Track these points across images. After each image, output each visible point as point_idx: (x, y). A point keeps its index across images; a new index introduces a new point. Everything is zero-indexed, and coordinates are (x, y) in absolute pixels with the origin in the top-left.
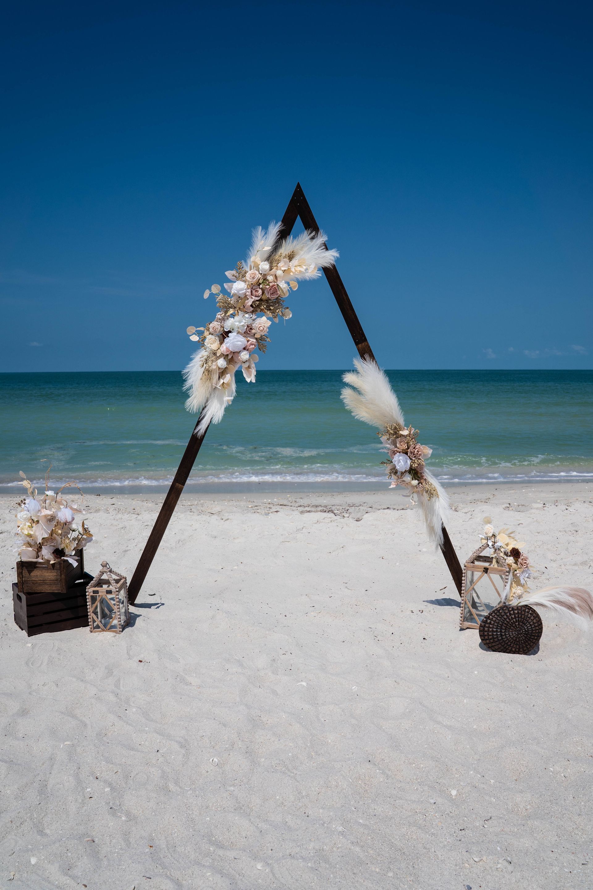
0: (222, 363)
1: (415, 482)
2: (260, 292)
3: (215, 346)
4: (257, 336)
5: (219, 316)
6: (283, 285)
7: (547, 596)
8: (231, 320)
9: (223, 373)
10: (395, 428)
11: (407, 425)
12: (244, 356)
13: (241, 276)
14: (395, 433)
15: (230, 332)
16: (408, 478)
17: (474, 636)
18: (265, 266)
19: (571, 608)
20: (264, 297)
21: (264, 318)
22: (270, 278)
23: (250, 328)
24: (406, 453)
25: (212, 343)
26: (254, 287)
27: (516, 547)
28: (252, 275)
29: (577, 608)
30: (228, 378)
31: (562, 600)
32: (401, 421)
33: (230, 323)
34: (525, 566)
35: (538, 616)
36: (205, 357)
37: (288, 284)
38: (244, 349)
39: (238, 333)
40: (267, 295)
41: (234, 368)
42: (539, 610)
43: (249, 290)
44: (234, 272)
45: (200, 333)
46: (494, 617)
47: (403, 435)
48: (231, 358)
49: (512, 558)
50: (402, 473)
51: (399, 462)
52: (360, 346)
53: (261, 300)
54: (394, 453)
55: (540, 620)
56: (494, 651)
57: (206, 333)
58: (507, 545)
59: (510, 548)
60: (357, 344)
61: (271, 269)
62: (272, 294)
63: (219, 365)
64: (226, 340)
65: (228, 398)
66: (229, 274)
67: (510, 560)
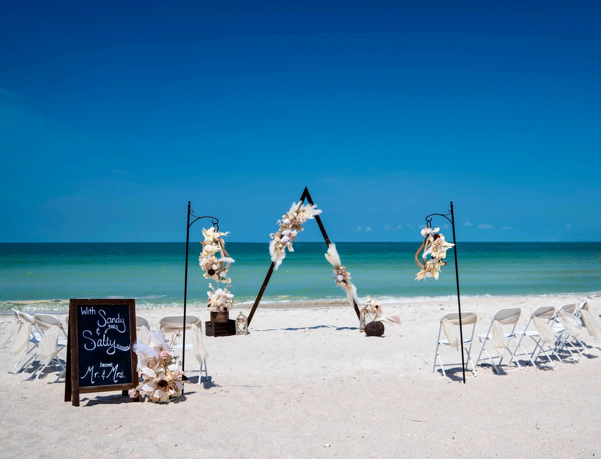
0: (281, 245)
1: (345, 284)
2: (294, 223)
3: (278, 240)
4: (293, 236)
5: (280, 230)
6: (301, 220)
7: (385, 318)
8: (284, 231)
9: (281, 249)
10: (338, 267)
11: (342, 265)
12: (289, 243)
13: (287, 217)
14: (337, 268)
15: (284, 235)
16: (342, 283)
17: (364, 334)
18: (295, 214)
19: (392, 321)
20: (295, 224)
21: (295, 231)
22: (297, 218)
23: (290, 234)
24: (342, 275)
25: (277, 238)
26: (292, 221)
27: (377, 305)
28: (291, 217)
29: (394, 322)
30: (283, 250)
31: (390, 319)
32: (340, 263)
33: (284, 233)
34: (380, 311)
35: (383, 324)
36: (275, 243)
37: (303, 220)
38: (288, 241)
39: (287, 236)
40: (296, 224)
41: (285, 247)
42: (383, 323)
43: (290, 222)
44: (285, 216)
45: (273, 235)
46: (368, 326)
47: (340, 269)
48: (284, 244)
49: (375, 308)
50: (340, 282)
51: (339, 277)
52: (326, 239)
53: (294, 225)
54: (338, 275)
55: (384, 327)
56: (369, 336)
57: (275, 235)
58: (374, 304)
59: (375, 305)
60: (325, 239)
61: (297, 215)
62: (298, 223)
63: (280, 246)
64: (283, 238)
65: (283, 257)
66: (284, 216)
67: (375, 309)
